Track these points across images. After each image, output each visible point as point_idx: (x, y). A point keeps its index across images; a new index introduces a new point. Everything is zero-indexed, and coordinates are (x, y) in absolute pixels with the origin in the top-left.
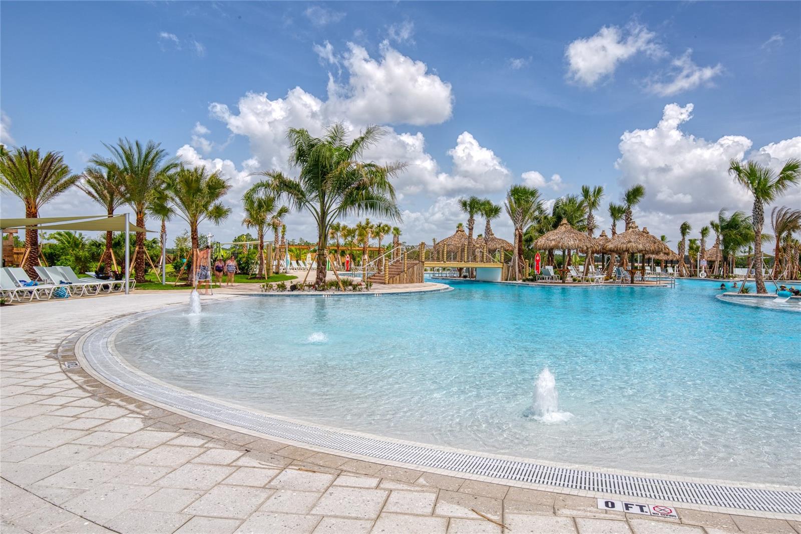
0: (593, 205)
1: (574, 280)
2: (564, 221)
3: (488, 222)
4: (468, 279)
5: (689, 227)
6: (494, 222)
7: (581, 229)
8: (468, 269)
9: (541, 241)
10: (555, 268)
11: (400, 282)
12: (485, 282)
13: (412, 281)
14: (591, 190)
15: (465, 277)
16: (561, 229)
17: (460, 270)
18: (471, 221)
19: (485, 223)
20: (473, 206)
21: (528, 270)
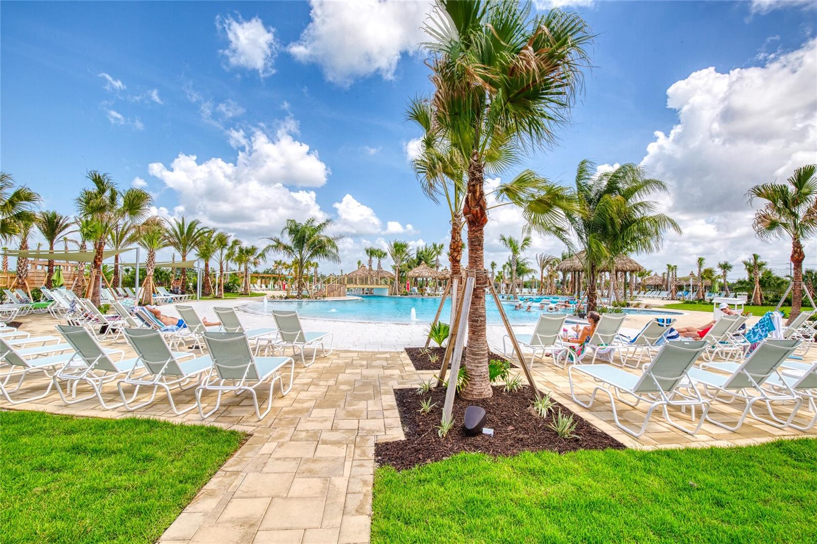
0: (439, 253)
1: (429, 295)
2: (423, 262)
3: (379, 261)
4: (369, 295)
5: (496, 265)
6: (383, 261)
7: (432, 267)
8: (368, 289)
9: (411, 273)
10: (418, 288)
11: (334, 296)
12: (379, 296)
13: (340, 296)
14: (438, 246)
15: (367, 293)
16: (421, 267)
17: (363, 289)
18: (370, 261)
19: (378, 261)
20: (371, 253)
21: (403, 290)
